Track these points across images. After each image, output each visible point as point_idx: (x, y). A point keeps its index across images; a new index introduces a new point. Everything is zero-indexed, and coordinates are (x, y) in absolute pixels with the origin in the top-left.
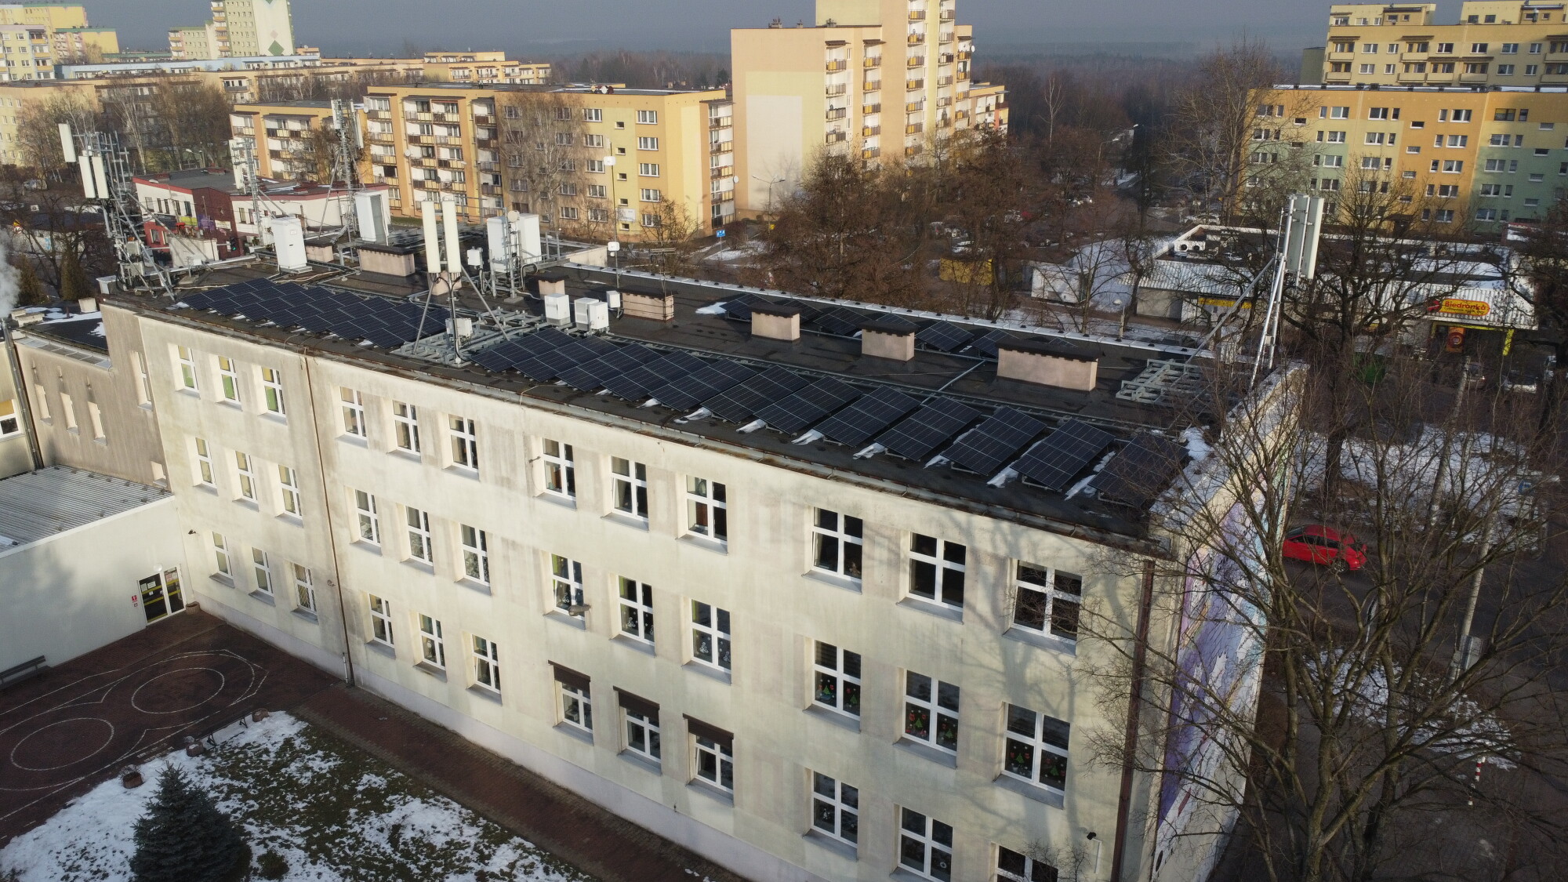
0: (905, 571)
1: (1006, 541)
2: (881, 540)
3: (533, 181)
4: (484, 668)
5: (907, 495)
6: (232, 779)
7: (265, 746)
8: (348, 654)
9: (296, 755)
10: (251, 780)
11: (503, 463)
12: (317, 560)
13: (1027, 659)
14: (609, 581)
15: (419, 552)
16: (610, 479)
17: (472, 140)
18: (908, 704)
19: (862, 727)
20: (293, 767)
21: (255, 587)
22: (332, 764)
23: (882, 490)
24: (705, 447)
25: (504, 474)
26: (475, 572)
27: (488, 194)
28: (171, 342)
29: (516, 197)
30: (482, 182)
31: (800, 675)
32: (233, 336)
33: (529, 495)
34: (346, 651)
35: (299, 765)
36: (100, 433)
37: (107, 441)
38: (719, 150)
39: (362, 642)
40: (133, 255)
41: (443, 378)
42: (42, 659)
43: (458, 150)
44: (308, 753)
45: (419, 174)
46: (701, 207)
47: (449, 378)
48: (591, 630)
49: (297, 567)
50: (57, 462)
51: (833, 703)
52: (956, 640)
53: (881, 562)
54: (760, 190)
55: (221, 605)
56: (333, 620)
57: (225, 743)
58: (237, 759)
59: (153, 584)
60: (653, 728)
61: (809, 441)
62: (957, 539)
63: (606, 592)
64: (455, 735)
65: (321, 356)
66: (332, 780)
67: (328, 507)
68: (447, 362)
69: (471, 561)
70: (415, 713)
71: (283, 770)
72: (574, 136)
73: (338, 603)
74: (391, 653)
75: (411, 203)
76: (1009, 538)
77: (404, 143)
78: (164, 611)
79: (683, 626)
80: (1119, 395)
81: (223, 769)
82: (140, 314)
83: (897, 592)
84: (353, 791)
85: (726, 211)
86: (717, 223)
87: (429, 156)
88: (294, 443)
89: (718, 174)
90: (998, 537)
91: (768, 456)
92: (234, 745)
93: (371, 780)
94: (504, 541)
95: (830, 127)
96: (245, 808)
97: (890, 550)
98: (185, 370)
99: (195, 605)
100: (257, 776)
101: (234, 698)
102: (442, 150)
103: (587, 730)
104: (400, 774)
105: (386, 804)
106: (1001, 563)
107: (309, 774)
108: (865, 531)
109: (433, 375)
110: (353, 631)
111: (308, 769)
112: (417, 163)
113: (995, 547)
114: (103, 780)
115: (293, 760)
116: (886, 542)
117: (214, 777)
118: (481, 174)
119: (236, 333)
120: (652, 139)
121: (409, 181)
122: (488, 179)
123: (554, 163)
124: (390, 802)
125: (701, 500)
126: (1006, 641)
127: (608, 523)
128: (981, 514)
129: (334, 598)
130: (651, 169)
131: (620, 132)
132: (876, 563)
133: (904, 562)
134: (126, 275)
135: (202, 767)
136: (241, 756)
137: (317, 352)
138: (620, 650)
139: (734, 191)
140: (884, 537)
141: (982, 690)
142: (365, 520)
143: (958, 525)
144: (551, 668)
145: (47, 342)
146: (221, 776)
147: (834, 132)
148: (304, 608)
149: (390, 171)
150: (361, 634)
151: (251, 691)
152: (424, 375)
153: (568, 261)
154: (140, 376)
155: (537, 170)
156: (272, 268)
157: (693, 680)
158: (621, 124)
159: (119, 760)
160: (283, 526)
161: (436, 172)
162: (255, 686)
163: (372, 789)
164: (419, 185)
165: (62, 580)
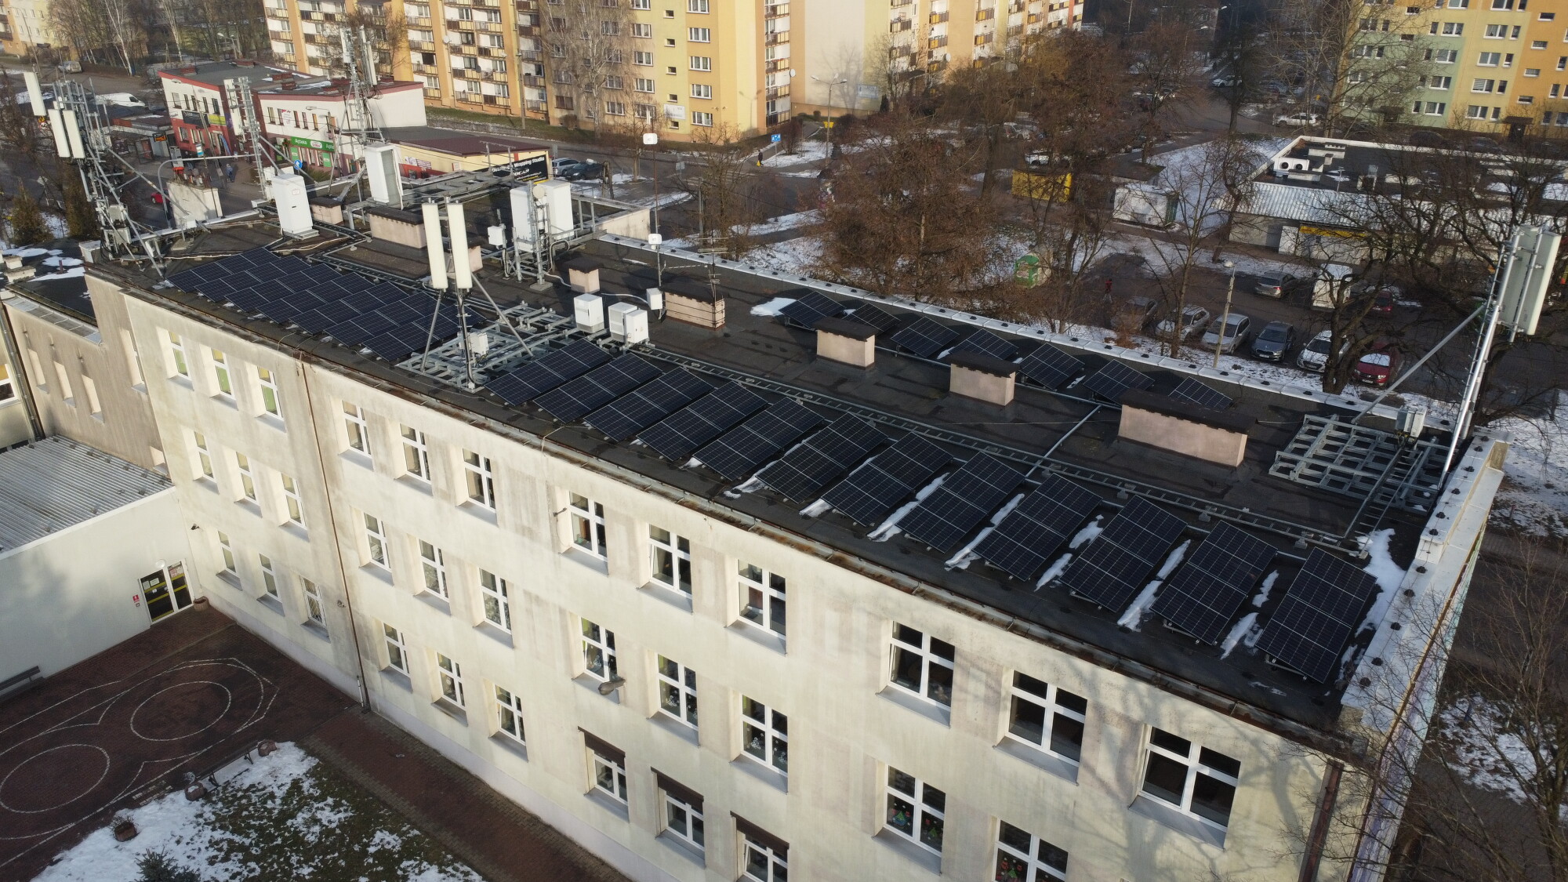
0: (1005, 708)
1: (1141, 703)
2: (978, 673)
3: (577, 76)
4: (508, 717)
5: (1013, 629)
6: (233, 832)
7: (269, 789)
8: (362, 677)
9: (305, 802)
10: (254, 835)
11: (523, 511)
12: (327, 578)
13: (1157, 841)
14: (646, 657)
15: (435, 587)
16: (647, 550)
17: (513, 27)
18: (999, 850)
19: (943, 868)
20: (301, 818)
21: (264, 591)
22: (342, 815)
23: (981, 617)
24: (762, 533)
25: (525, 523)
26: (496, 617)
27: (530, 86)
28: (159, 325)
29: (559, 90)
30: (524, 72)
31: (870, 800)
32: (224, 329)
33: (554, 551)
34: (360, 674)
35: (307, 815)
36: (97, 408)
37: (104, 416)
38: (775, 41)
39: (377, 669)
40: (117, 221)
41: (454, 406)
42: (36, 670)
43: (498, 37)
44: (317, 799)
45: (458, 62)
46: (755, 103)
47: (461, 408)
48: (625, 704)
49: (307, 581)
50: (57, 433)
51: (909, 830)
52: (1068, 801)
53: (976, 697)
54: (819, 82)
55: (230, 605)
56: (345, 641)
57: (228, 783)
58: (240, 805)
59: (157, 581)
60: (696, 814)
61: (889, 535)
62: (1074, 688)
63: (643, 668)
64: (478, 782)
65: (318, 363)
66: (341, 837)
67: (334, 525)
68: (459, 385)
69: (492, 604)
70: (435, 750)
71: (289, 823)
72: (621, 26)
73: (349, 625)
74: (406, 684)
75: (451, 93)
76: (1146, 701)
77: (443, 28)
78: (170, 608)
79: (732, 721)
80: (1272, 472)
81: (224, 818)
82: (125, 291)
83: (995, 734)
84: (364, 853)
85: (782, 107)
86: (772, 120)
87: (468, 43)
88: (294, 453)
89: (774, 68)
90: (1132, 698)
91: (838, 554)
92: (237, 786)
93: (385, 839)
94: (527, 593)
95: (894, 14)
96: (245, 873)
97: (988, 686)
98: (178, 355)
99: (203, 600)
100: (260, 830)
101: (241, 723)
102: (482, 36)
103: (622, 801)
104: (416, 832)
105: (400, 872)
106: (1134, 727)
107: (316, 829)
108: (957, 658)
109: (443, 401)
110: (367, 657)
111: (316, 821)
112: (456, 50)
113: (1126, 707)
114: (94, 828)
115: (300, 809)
116: (984, 676)
117: (214, 829)
118: (524, 64)
119: (227, 325)
120: (704, 30)
121: (448, 70)
122: (530, 69)
123: (599, 58)
124: (404, 870)
125: (755, 585)
126: (1132, 815)
127: (646, 598)
128: (1111, 667)
129: (345, 619)
130: (701, 92)
131: (670, 21)
132: (970, 697)
133: (1005, 699)
134: (111, 242)
135: (201, 816)
136: (244, 801)
137: (314, 359)
138: (658, 732)
139: (789, 85)
140: (982, 670)
141: (1097, 862)
142: (375, 542)
143: (1079, 674)
144: (582, 735)
145: (37, 305)
146: (221, 828)
147: (899, 20)
148: (313, 624)
149: (429, 58)
150: (375, 660)
151: (259, 714)
152: (433, 401)
153: (605, 232)
154: (132, 355)
155: (581, 63)
156: (274, 231)
157: (743, 781)
158: (671, 13)
159: (113, 802)
160: (287, 536)
161: (476, 60)
162: (263, 708)
163: (386, 851)
164: (458, 74)
165: (55, 585)
